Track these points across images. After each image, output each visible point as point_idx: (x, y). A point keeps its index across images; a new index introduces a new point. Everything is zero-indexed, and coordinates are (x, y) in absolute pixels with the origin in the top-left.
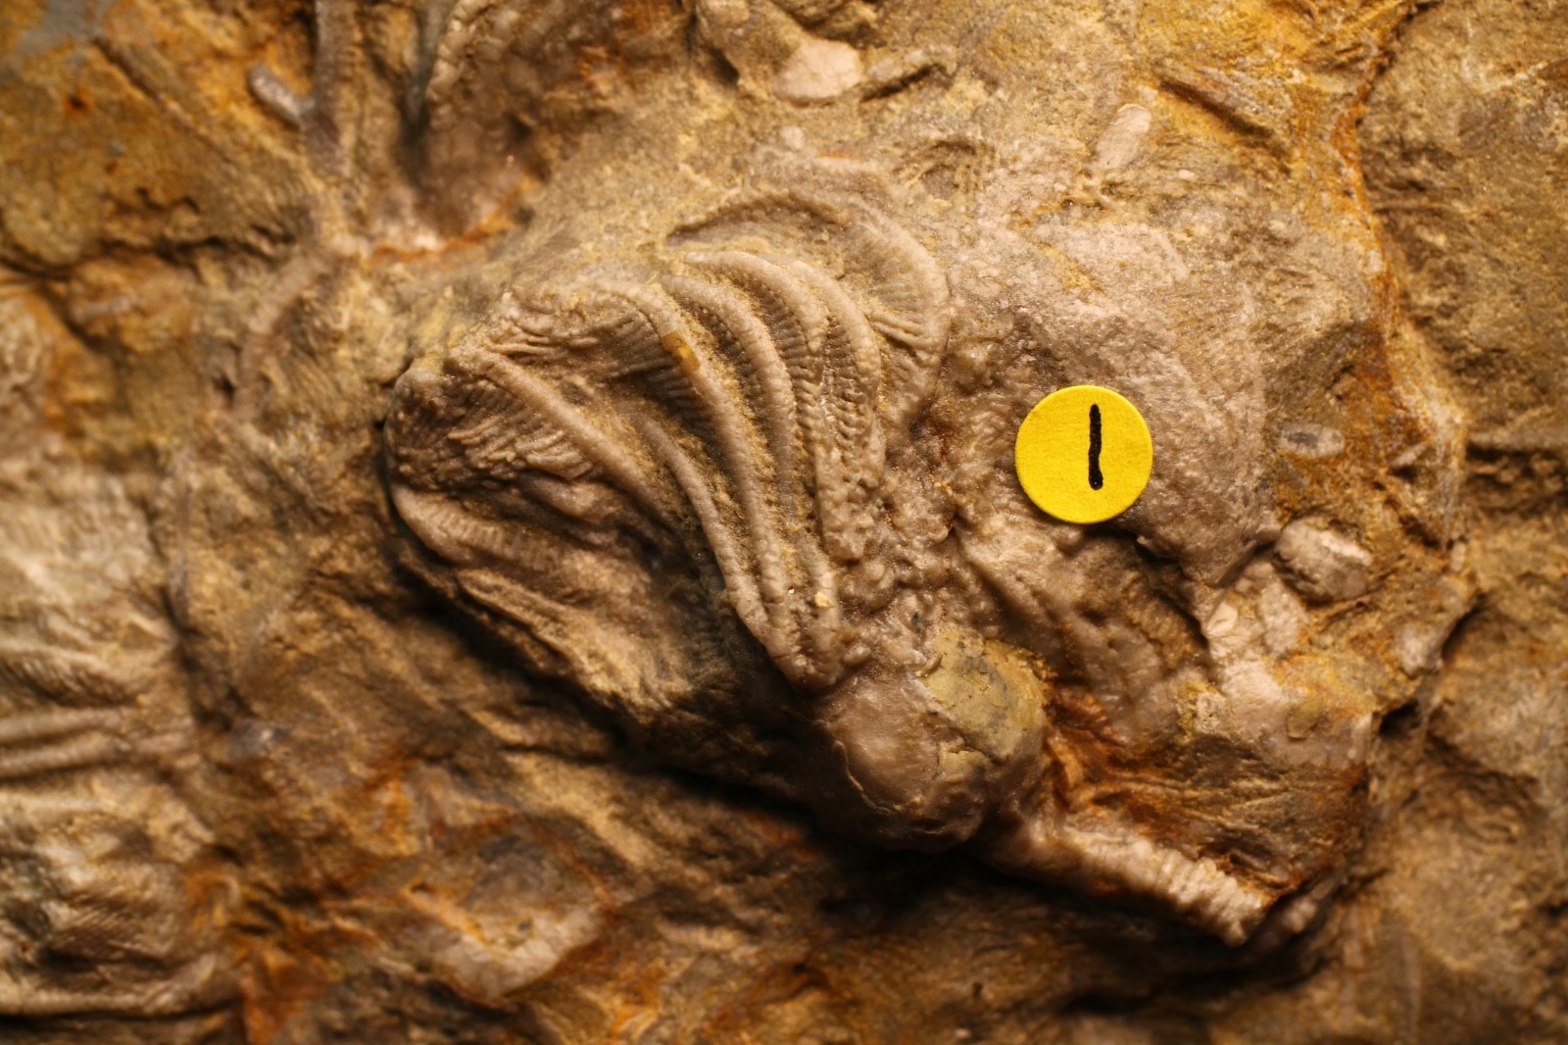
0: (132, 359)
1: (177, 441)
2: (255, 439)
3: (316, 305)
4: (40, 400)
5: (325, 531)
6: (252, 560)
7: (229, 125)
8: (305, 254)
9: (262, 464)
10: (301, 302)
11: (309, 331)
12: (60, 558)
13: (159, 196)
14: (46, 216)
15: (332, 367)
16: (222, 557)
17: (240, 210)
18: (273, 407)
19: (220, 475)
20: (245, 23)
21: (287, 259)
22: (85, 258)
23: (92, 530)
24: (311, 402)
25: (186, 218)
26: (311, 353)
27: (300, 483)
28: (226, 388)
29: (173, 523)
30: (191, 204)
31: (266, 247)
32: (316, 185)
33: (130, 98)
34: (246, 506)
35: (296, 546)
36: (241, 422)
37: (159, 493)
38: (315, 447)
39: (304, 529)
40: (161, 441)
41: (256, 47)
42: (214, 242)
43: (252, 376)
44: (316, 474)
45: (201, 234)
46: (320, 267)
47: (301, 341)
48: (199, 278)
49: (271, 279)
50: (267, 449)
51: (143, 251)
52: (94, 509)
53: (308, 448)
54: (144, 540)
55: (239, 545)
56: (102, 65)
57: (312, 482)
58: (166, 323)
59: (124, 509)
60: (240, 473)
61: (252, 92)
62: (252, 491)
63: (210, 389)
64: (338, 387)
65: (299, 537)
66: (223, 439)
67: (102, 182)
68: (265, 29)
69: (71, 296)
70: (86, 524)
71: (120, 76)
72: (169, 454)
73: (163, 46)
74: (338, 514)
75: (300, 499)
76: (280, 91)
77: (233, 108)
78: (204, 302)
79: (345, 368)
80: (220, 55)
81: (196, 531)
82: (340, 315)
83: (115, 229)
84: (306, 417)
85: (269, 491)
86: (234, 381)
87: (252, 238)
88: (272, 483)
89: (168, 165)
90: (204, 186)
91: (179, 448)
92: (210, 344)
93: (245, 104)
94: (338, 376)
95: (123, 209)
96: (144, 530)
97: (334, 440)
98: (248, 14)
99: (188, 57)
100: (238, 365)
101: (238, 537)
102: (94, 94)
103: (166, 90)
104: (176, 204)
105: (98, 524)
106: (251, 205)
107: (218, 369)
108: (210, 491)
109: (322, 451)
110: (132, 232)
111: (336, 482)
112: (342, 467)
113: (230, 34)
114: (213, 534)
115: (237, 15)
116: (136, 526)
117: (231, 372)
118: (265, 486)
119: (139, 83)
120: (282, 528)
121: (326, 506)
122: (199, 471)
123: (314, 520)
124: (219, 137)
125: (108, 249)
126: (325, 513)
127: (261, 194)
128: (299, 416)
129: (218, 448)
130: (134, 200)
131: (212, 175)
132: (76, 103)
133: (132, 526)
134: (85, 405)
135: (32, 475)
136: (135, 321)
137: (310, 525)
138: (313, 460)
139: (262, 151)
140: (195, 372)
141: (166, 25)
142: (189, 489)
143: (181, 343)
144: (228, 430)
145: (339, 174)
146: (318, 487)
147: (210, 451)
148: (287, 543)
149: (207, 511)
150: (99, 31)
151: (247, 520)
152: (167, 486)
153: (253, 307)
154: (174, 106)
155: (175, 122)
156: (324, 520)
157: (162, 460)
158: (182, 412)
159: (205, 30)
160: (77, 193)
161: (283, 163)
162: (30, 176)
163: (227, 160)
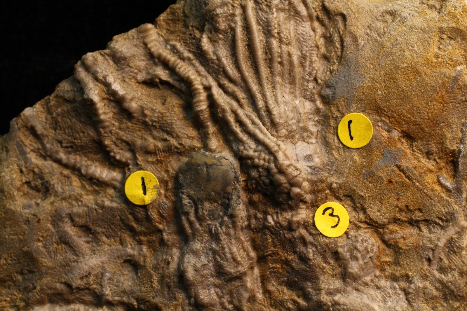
0: (401, 251)
1: (415, 274)
2: (438, 275)
3: (456, 239)
4: (375, 261)
5: (458, 301)
6: (437, 307)
7: (433, 190)
8: (453, 226)
9: (440, 282)
10: (452, 238)
11: (454, 246)
12: (381, 304)
13: (411, 208)
14: (379, 211)
15: (461, 256)
16: (428, 306)
17: (434, 213)
18: (443, 266)
19: (427, 284)
20: (437, 163)
21: (448, 226)
22: (389, 223)
23: (390, 297)
24: (456, 266)
25: (418, 214)
26: (455, 252)
27: (453, 287)
28: (429, 260)
29: (414, 296)
30: (420, 210)
31: (441, 223)
32: (456, 207)
33: (405, 181)
34: (435, 293)
35: (450, 304)
36: (433, 270)
37: (410, 288)
38: (457, 278)
39: (452, 300)
40: (410, 274)
41: (440, 169)
42: (426, 220)
43: (437, 257)
44: (458, 286)
45: (422, 218)
46: (458, 229)
47: (452, 249)
48: (420, 230)
49: (443, 231)
50: (442, 278)
51: (405, 222)
52: (389, 291)
53: (455, 278)
54: (405, 300)
55: (433, 303)
56: (398, 172)
57: (456, 287)
58: (412, 242)
59: (399, 291)
60: (433, 284)
61: (439, 181)
62: (437, 289)
63: (424, 260)
64: (463, 262)
65: (451, 302)
66: (428, 274)
67: (395, 203)
68: (442, 164)
69: (384, 232)
70: (388, 295)
71: (402, 175)
72: (413, 277)
73: (415, 168)
74: (463, 296)
75: (452, 291)
76: (447, 181)
77: (434, 185)
78: (423, 237)
79: (464, 257)
80: (430, 171)
81: (421, 299)
82: (464, 243)
83: (398, 215)
84: (454, 270)
85: (442, 289)
86: (432, 259)
87: (437, 220)
88: (443, 287)
89: (415, 199)
90: (425, 205)
91: (416, 276)
92: (425, 248)
93: (437, 184)
94: (463, 259)
95: (401, 210)
96: (405, 297)
97: (462, 276)
98: (438, 160)
99: (422, 171)
100: (433, 254)
101: (433, 301)
102: (395, 179)
103: (415, 179)
104: (416, 210)
105: (391, 295)
106: (437, 211)
107: (427, 255)
108: (425, 288)
109: (459, 279)
110: (402, 217)
111: (463, 288)
112: (465, 284)
113: (433, 165)
114: (426, 300)
115: (435, 160)
116: (402, 296)
117: (431, 256)
118: (441, 287)
119: (408, 177)
120: (446, 299)
121: (460, 294)
122: (421, 282)
123: (456, 298)
124: (430, 193)
125: (396, 221)
126: (459, 296)
127: (441, 209)
128: (451, 269)
129: (427, 276)
130: (404, 208)
131: (427, 203)
132: (390, 182)
133: (401, 296)
134: (386, 262)
135: (372, 281)
136: (402, 240)
137: (454, 299)
138: (457, 281)
139: (441, 197)
140: (420, 255)
141: (416, 162)
142: (419, 287)
143: (416, 248)
144: (429, 272)
145: (461, 204)
146: (458, 289)
147: (424, 277)
148: (447, 303)
149: (424, 294)
150: (397, 163)
151: (436, 296)
152: (412, 286)
153: (439, 239)
154: (417, 184)
155: (418, 188)
156: (459, 298)
157: (410, 279)
158: (416, 266)
159: (427, 164)
160: (388, 205)
161: (447, 200)
162: (375, 200)
163: (431, 199)
